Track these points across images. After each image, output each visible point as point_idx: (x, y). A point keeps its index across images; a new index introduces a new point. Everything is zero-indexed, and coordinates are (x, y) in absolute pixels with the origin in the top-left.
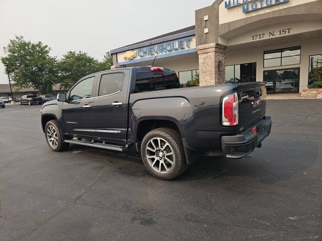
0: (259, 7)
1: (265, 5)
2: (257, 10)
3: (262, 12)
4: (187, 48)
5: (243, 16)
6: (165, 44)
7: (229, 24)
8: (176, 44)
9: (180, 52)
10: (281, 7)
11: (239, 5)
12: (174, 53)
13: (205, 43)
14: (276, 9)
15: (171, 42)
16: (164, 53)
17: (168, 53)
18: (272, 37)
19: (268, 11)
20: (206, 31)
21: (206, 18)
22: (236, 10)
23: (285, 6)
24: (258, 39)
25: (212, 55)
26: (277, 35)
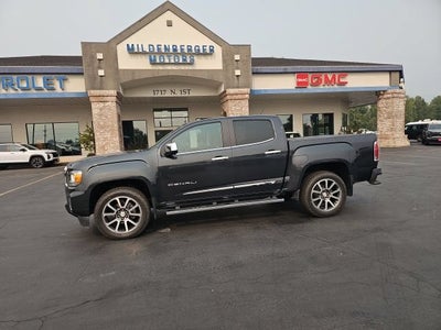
0: (167, 61)
1: (172, 61)
2: (164, 64)
3: (169, 68)
4: (59, 90)
5: (150, 67)
6: (15, 77)
7: (133, 71)
8: (40, 82)
9: (46, 93)
10: (187, 67)
11: (144, 53)
12: (33, 94)
13: (101, 88)
14: (183, 67)
15: (30, 77)
16: (11, 91)
17: (20, 91)
18: (173, 95)
19: (174, 68)
20: (101, 72)
21: (100, 56)
22: (139, 56)
23: (190, 68)
24: (159, 95)
25: (112, 105)
26: (178, 95)
